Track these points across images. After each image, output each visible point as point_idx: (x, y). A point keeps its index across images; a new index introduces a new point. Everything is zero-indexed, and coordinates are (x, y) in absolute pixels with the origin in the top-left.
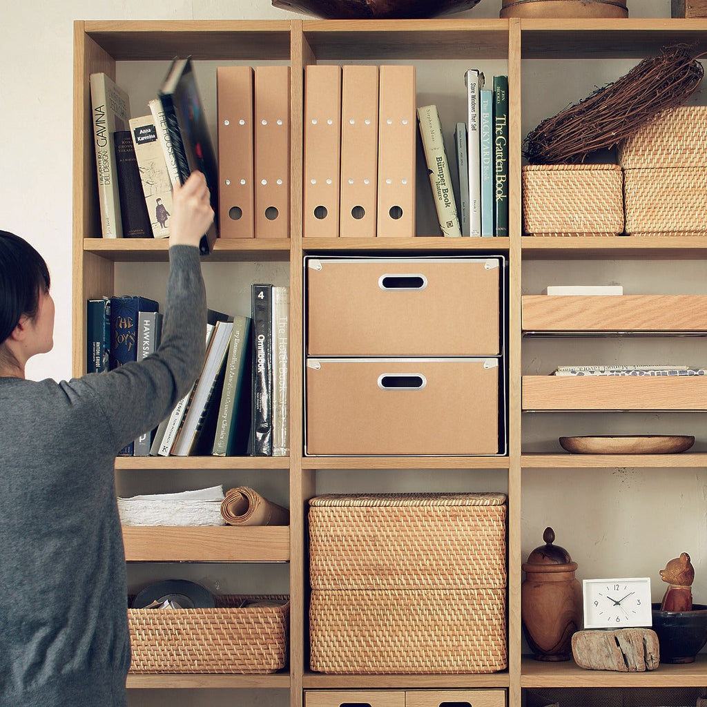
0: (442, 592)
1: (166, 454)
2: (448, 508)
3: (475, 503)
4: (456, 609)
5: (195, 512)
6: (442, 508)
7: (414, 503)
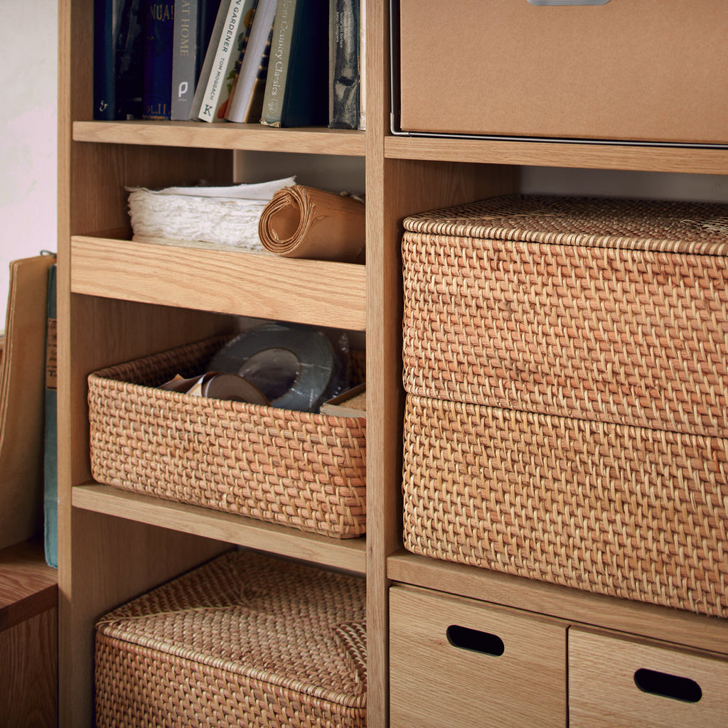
0: (638, 433)
1: (209, 118)
2: (649, 256)
3: (708, 249)
4: (666, 474)
5: (247, 222)
6: (637, 255)
7: (584, 241)
